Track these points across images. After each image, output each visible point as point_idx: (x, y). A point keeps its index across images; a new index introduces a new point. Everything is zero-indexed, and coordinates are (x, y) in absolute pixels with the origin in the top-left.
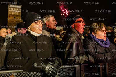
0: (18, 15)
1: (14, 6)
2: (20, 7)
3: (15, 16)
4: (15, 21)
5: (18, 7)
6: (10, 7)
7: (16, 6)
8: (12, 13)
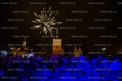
0: (59, 46)
1: (56, 40)
2: (60, 40)
3: (57, 47)
4: (57, 51)
5: (59, 40)
6: (54, 41)
7: (57, 40)
8: (55, 45)
